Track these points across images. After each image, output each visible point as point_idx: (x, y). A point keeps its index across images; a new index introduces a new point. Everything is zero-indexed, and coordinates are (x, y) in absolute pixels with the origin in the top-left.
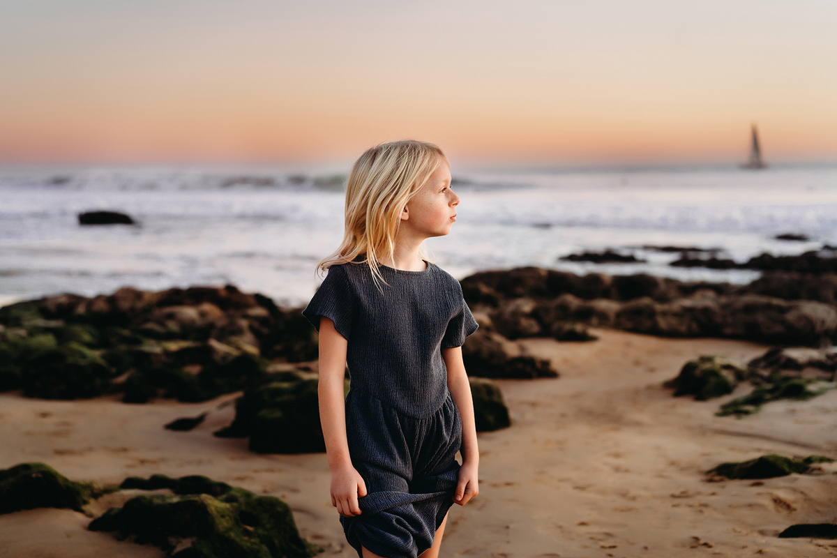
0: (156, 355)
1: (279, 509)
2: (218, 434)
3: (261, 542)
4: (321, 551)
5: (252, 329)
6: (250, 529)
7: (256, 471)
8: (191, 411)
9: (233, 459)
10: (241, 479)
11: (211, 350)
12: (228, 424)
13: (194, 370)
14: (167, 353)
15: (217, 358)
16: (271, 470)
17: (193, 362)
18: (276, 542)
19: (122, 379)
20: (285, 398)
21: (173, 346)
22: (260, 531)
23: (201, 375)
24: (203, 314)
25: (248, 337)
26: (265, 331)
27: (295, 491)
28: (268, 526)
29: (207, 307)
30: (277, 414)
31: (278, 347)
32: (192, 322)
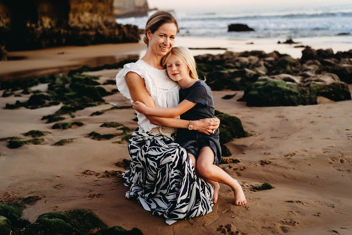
0: (226, 74)
1: (236, 120)
2: (238, 100)
3: (228, 131)
4: (251, 135)
5: (265, 65)
6: (224, 126)
7: (243, 112)
8: (232, 93)
9: (238, 108)
10: (237, 114)
11: (245, 72)
12: (241, 97)
13: (238, 79)
14: (230, 73)
15: (247, 75)
16: (249, 112)
17: (239, 76)
18: (234, 131)
19: (213, 82)
20: (260, 87)
21: (232, 71)
22: (228, 127)
23: (241, 81)
24: (250, 60)
25: (263, 68)
26: (270, 66)
27: (253, 118)
28: (232, 126)
29: (252, 57)
30: (256, 93)
31: (274, 72)
32: (246, 62)
